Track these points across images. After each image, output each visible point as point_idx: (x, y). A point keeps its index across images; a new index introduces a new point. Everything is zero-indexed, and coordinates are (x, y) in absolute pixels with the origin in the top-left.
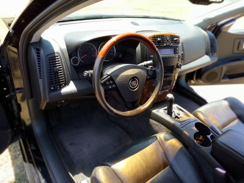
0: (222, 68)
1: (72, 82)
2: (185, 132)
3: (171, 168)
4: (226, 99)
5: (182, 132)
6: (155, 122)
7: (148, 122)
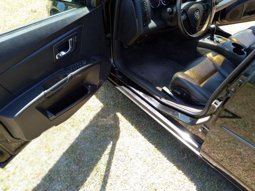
0: (243, 5)
1: (152, 21)
2: (226, 49)
3: (220, 72)
4: (249, 28)
5: (224, 49)
6: (201, 49)
7: (196, 49)
